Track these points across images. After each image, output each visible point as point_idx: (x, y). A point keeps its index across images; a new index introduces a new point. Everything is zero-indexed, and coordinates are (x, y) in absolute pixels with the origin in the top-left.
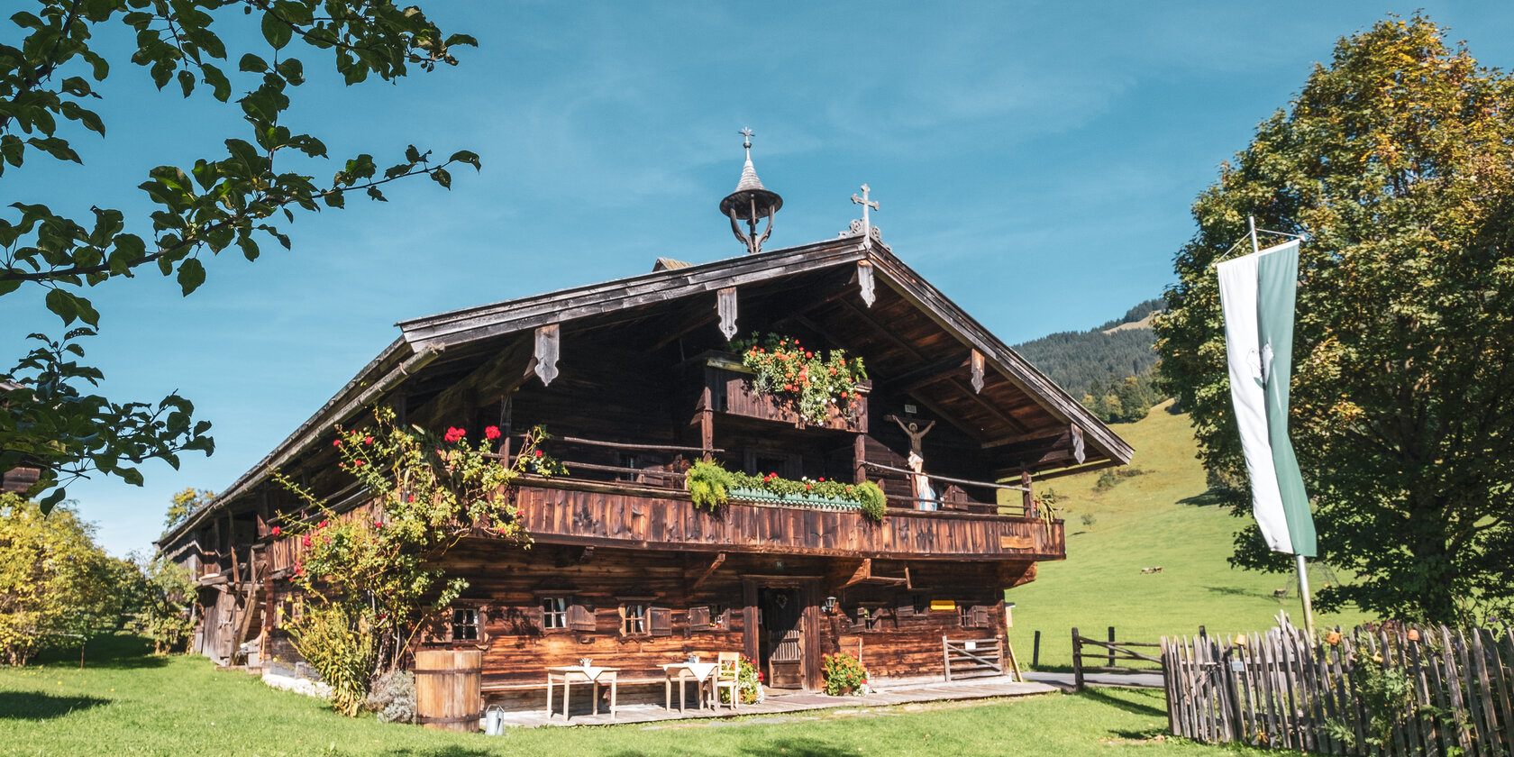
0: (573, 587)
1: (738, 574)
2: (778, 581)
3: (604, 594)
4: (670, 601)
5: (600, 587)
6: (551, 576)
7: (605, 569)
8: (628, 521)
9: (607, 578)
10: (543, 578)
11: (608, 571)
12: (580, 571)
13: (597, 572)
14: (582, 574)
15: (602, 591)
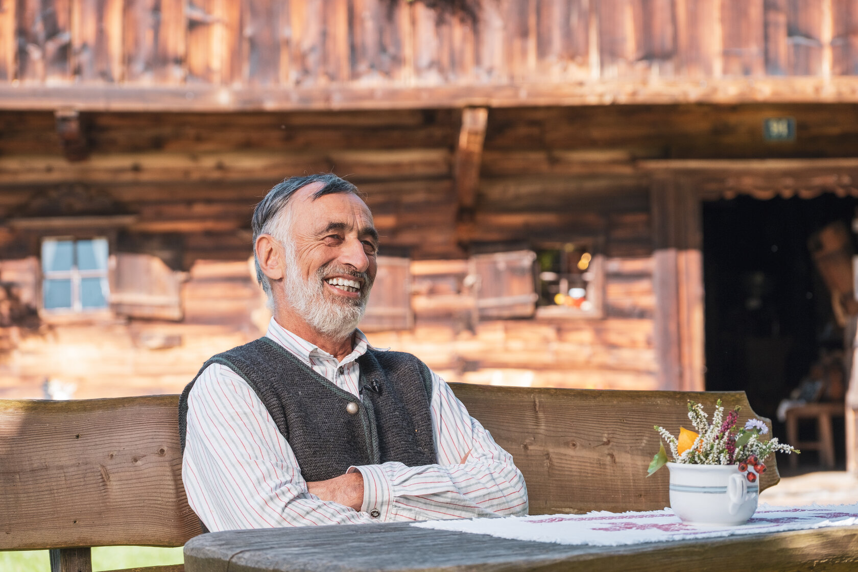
0: (120, 208)
1: (633, 160)
2: (769, 175)
3: (210, 225)
4: (407, 238)
5: (199, 209)
6: (57, 186)
7: (209, 162)
8: (175, 40)
9: (218, 184)
10: (39, 189)
11: (220, 167)
12: (136, 169)
13: (187, 172)
14: (145, 177)
15: (202, 218)
